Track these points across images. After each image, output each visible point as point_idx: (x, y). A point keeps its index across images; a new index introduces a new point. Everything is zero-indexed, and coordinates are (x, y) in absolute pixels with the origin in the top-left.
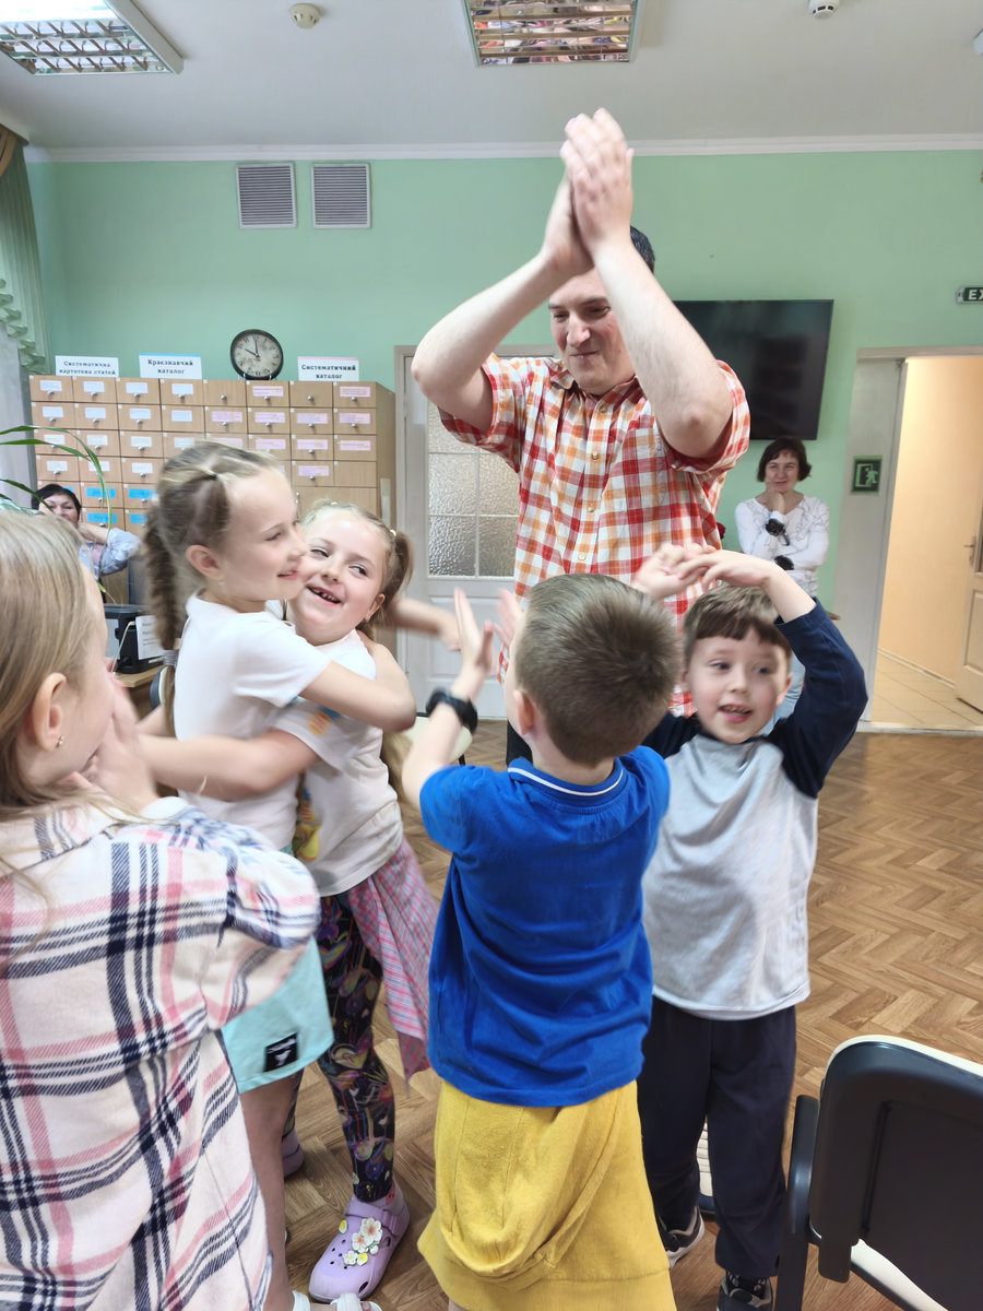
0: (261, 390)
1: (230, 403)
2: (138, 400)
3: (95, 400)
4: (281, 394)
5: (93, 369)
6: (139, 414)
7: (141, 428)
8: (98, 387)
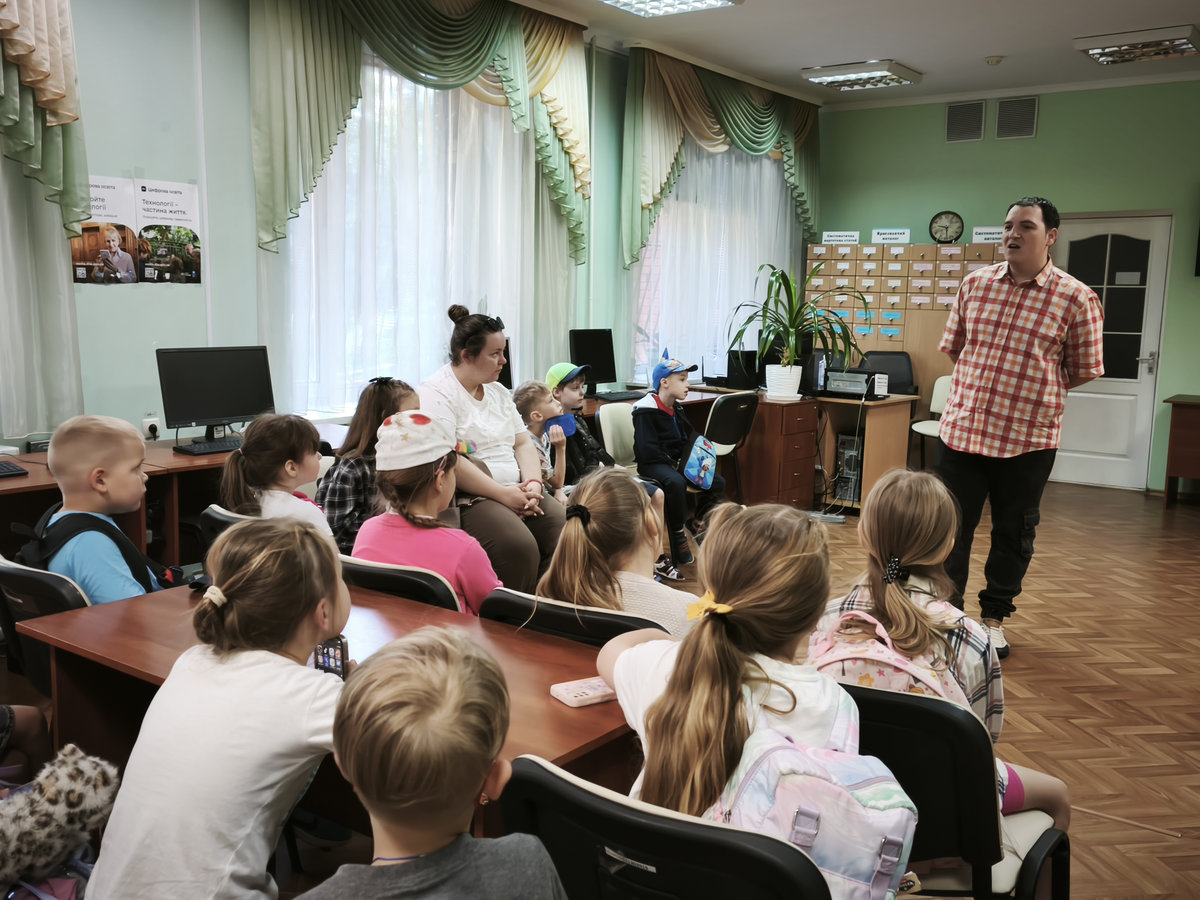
0: (946, 250)
1: (926, 258)
2: (869, 258)
3: (843, 258)
4: (959, 252)
5: (843, 238)
6: (869, 266)
7: (869, 274)
8: (847, 250)
